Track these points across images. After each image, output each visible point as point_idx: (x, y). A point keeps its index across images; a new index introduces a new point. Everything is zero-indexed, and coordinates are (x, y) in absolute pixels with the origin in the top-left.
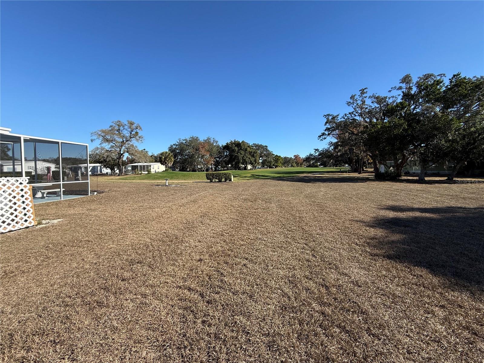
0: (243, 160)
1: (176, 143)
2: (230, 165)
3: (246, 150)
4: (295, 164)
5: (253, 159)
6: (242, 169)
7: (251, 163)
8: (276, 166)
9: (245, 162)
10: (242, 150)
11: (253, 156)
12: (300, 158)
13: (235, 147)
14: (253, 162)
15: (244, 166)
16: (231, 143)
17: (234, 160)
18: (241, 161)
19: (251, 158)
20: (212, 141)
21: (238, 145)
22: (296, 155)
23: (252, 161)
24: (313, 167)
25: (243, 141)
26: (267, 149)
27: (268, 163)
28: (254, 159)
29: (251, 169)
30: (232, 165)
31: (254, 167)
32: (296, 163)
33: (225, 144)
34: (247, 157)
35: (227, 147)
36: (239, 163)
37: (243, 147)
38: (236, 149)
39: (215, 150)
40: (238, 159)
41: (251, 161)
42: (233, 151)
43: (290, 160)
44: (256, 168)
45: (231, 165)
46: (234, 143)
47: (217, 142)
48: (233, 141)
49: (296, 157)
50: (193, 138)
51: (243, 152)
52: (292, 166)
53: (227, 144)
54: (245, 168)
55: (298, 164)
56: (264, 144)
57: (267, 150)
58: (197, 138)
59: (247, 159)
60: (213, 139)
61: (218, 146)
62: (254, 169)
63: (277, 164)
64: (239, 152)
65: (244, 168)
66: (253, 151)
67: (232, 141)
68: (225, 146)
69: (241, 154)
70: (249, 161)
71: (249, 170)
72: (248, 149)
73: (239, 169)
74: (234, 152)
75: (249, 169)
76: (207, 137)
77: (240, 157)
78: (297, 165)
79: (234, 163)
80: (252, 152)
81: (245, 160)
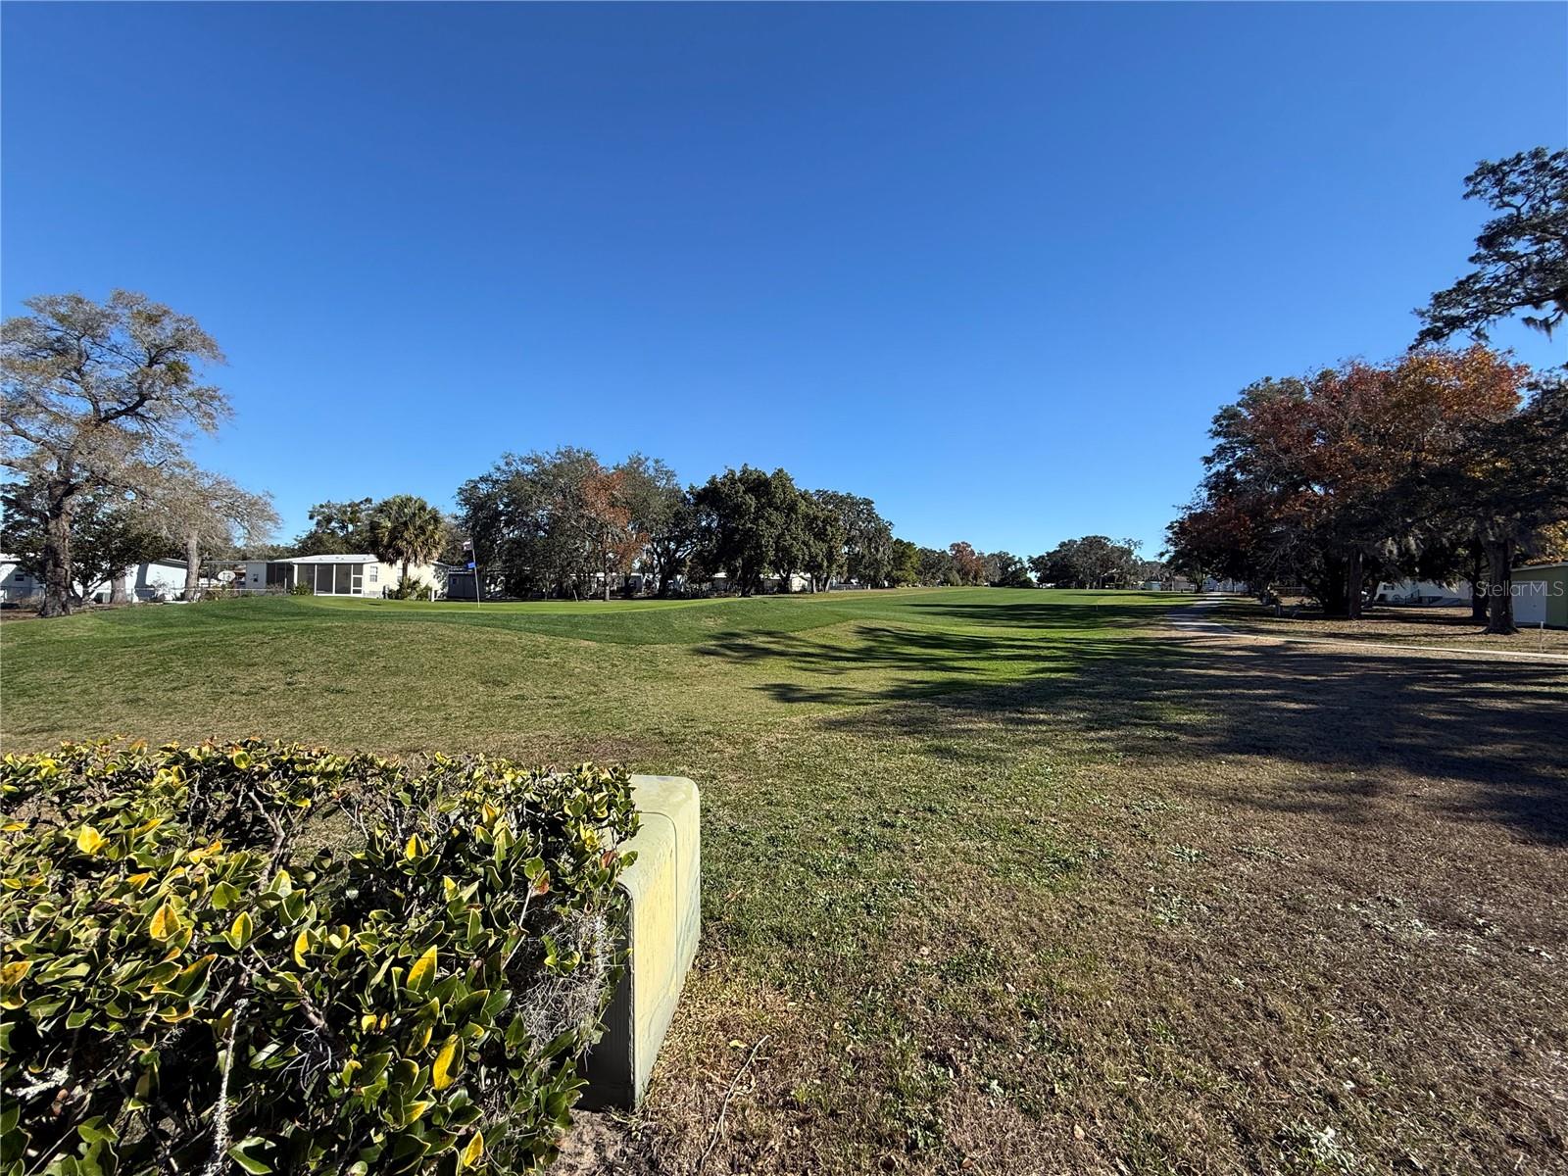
0: (777, 550)
1: (492, 470)
2: (722, 575)
3: (792, 508)
4: (958, 577)
5: (819, 549)
6: (772, 589)
7: (812, 567)
8: (895, 582)
9: (786, 561)
10: (777, 509)
11: (821, 536)
12: (973, 553)
13: (745, 492)
14: (819, 559)
15: (777, 577)
16: (731, 479)
17: (738, 551)
18: (771, 553)
19: (811, 542)
20: (651, 471)
21: (759, 486)
22: (958, 545)
23: (817, 555)
24: (1013, 586)
25: (781, 471)
26: (870, 512)
27: (866, 568)
28: (825, 547)
29: (803, 590)
30: (731, 573)
31: (819, 581)
32: (958, 572)
33: (701, 484)
34: (794, 539)
35: (710, 496)
36: (760, 563)
37: (779, 495)
38: (751, 501)
39: (658, 504)
40: (760, 546)
41: (813, 557)
42: (738, 510)
43: (940, 562)
44: (825, 585)
45: (728, 571)
46: (740, 480)
47: (670, 475)
48: (738, 474)
49: (960, 549)
50: (568, 454)
51: (777, 518)
52: (946, 582)
53: (713, 481)
54: (784, 587)
55: (967, 574)
56: (859, 494)
57: (871, 516)
58: (588, 455)
59: (796, 550)
60: (657, 462)
61: (674, 493)
62: (818, 590)
63: (899, 573)
64: (762, 517)
65: (779, 585)
66: (820, 514)
67: (732, 472)
68: (704, 490)
69: (772, 524)
70: (804, 555)
71: (796, 592)
72: (802, 506)
73: (760, 588)
74: (741, 517)
75: (798, 589)
76: (632, 452)
77: (768, 537)
78: (962, 579)
79: (739, 563)
80: (816, 518)
81: (786, 550)
